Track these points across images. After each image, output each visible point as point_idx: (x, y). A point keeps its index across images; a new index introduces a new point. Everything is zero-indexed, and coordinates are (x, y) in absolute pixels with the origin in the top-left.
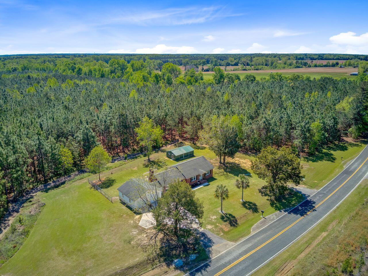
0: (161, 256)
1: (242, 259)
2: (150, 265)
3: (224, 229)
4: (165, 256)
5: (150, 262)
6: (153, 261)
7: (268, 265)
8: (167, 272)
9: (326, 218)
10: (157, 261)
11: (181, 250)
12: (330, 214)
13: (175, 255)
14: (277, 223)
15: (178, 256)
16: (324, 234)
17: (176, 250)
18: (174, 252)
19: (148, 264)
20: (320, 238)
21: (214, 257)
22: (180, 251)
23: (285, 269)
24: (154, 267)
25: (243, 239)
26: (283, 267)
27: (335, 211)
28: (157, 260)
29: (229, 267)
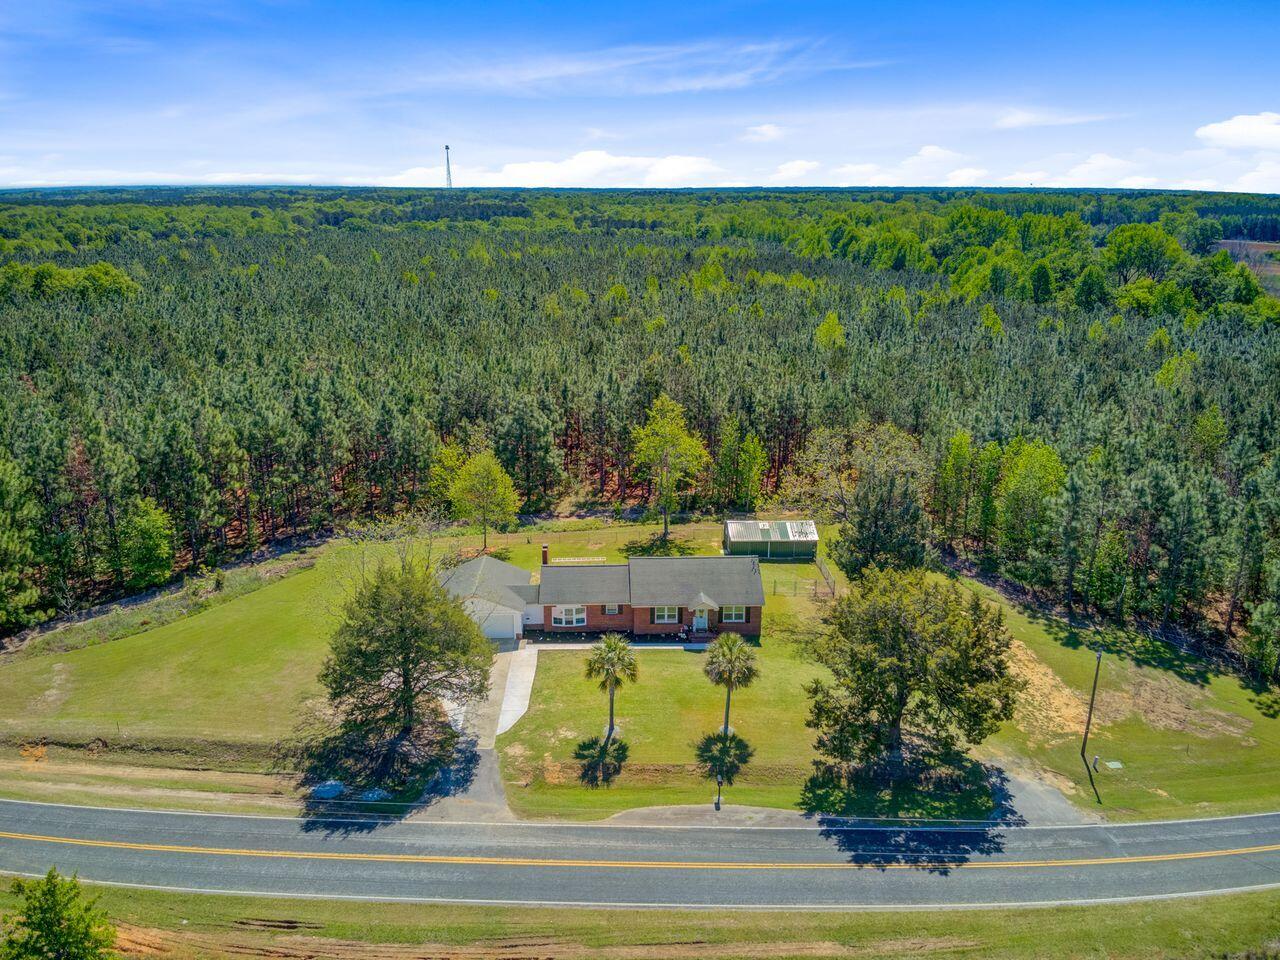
0: (310, 756)
2: (270, 763)
3: (546, 775)
4: (320, 761)
5: (277, 755)
6: (285, 756)
7: (489, 912)
8: (280, 793)
9: (941, 913)
10: (290, 762)
11: (370, 766)
13: (346, 770)
14: (731, 836)
15: (348, 777)
16: (826, 949)
17: (357, 760)
18: (350, 762)
19: (267, 756)
21: (415, 819)
22: (365, 768)
23: (520, 949)
24: (275, 771)
25: (554, 823)
26: (518, 942)
28: (294, 760)
29: (400, 858)
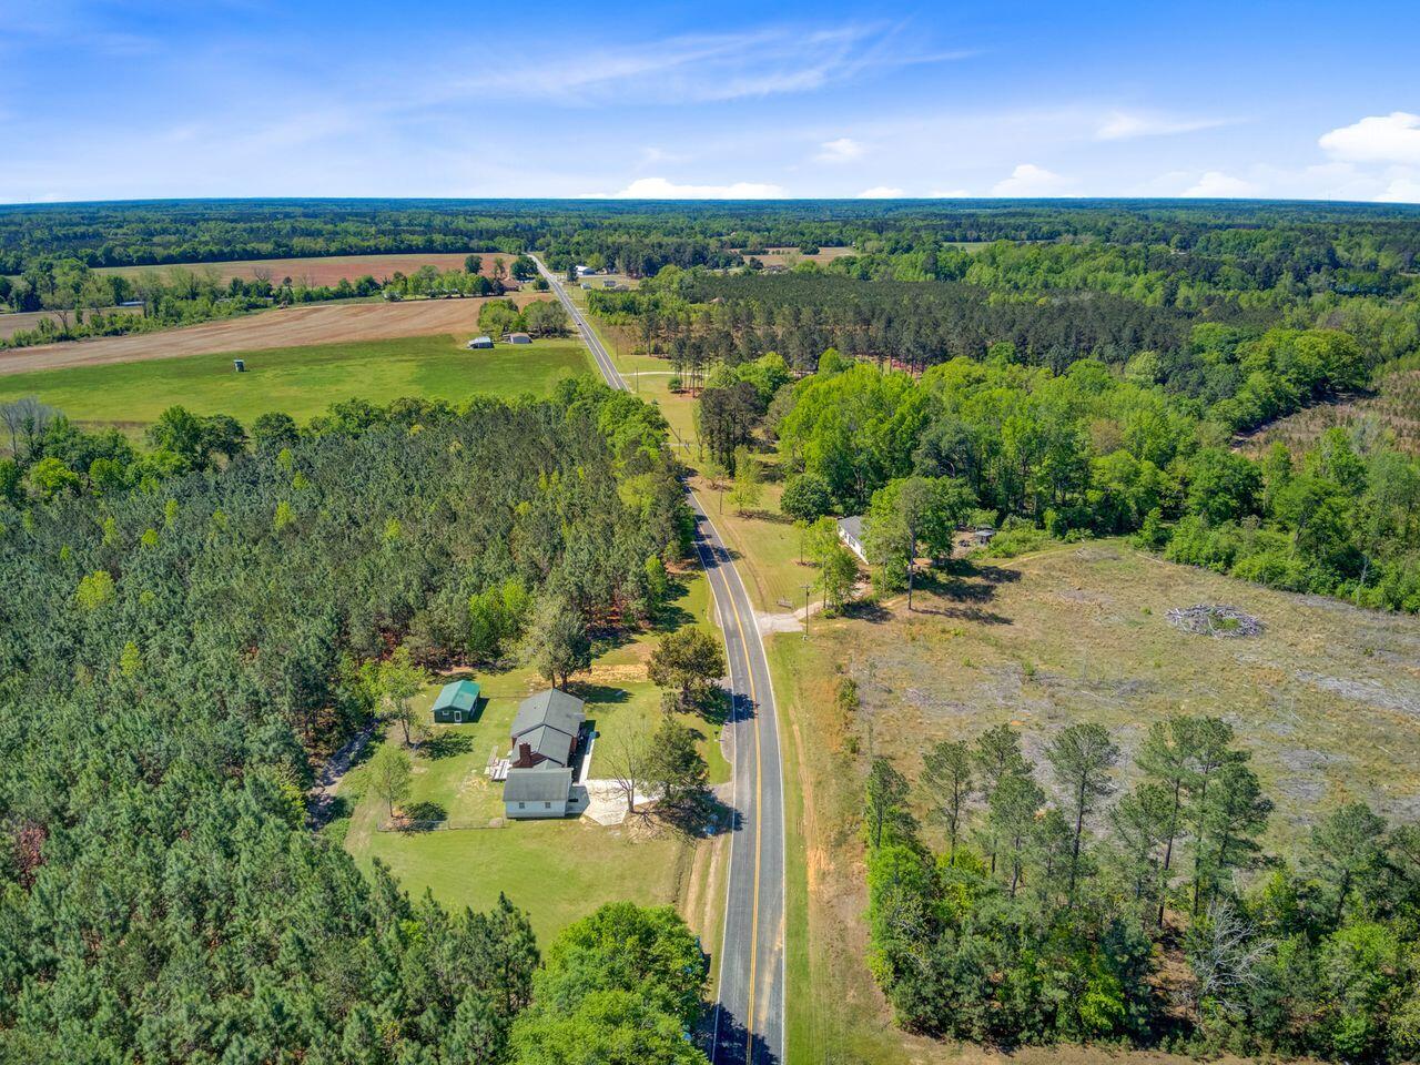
0: (687, 833)
1: (759, 791)
2: (690, 847)
4: (690, 831)
5: (686, 845)
6: (687, 842)
9: (778, 708)
10: (690, 840)
12: (778, 703)
13: (697, 824)
14: (740, 738)
15: (701, 824)
16: (796, 727)
18: (692, 823)
20: (797, 734)
21: (733, 804)
24: (695, 846)
27: (777, 697)
29: (759, 808)
